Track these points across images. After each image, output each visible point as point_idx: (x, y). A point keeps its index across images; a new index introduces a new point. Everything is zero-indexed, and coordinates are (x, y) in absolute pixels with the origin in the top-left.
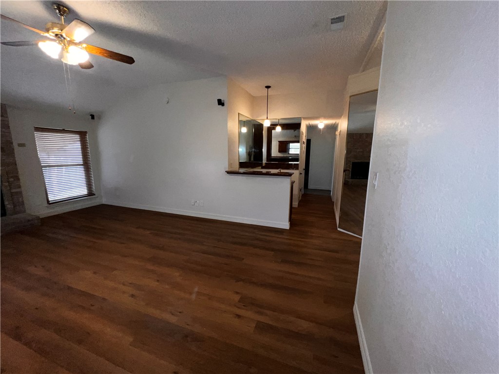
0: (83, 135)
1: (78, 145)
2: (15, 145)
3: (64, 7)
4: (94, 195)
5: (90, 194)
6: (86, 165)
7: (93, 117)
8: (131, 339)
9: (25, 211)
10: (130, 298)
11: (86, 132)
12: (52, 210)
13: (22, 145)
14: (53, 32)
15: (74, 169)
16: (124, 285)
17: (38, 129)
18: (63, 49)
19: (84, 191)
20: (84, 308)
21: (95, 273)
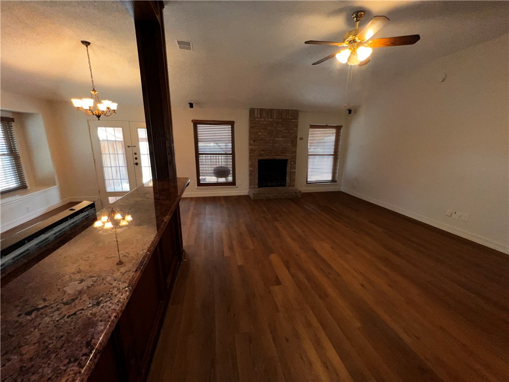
0: (338, 128)
1: (333, 138)
2: (298, 139)
3: (361, 12)
4: (336, 182)
5: (334, 180)
6: (336, 155)
7: (350, 111)
8: (360, 325)
9: (294, 186)
10: (360, 286)
11: (341, 126)
12: (308, 189)
13: (301, 139)
14: (348, 41)
15: (326, 158)
16: (355, 271)
17: (312, 127)
18: (351, 53)
19: (329, 177)
20: (324, 272)
21: (332, 248)
